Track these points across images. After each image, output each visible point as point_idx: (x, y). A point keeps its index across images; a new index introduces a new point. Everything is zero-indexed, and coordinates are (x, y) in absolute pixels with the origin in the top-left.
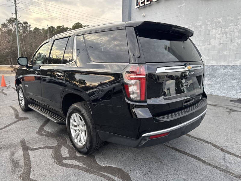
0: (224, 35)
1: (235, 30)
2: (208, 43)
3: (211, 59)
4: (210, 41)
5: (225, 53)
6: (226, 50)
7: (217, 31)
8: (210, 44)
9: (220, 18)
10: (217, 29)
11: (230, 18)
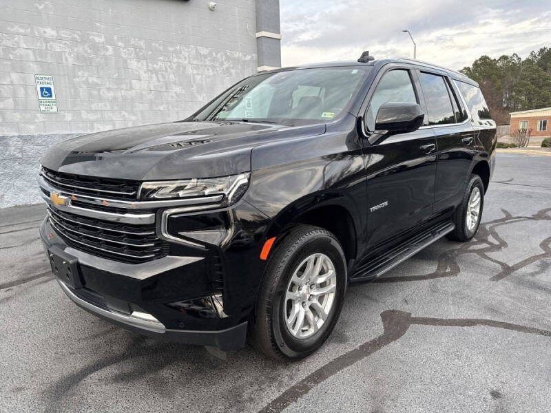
0: (154, 75)
1: (169, 70)
2: (128, 88)
3: (141, 118)
4: (130, 83)
5: (161, 108)
6: (162, 103)
7: (140, 64)
8: (132, 88)
9: (140, 39)
10: (139, 62)
11: (157, 45)
